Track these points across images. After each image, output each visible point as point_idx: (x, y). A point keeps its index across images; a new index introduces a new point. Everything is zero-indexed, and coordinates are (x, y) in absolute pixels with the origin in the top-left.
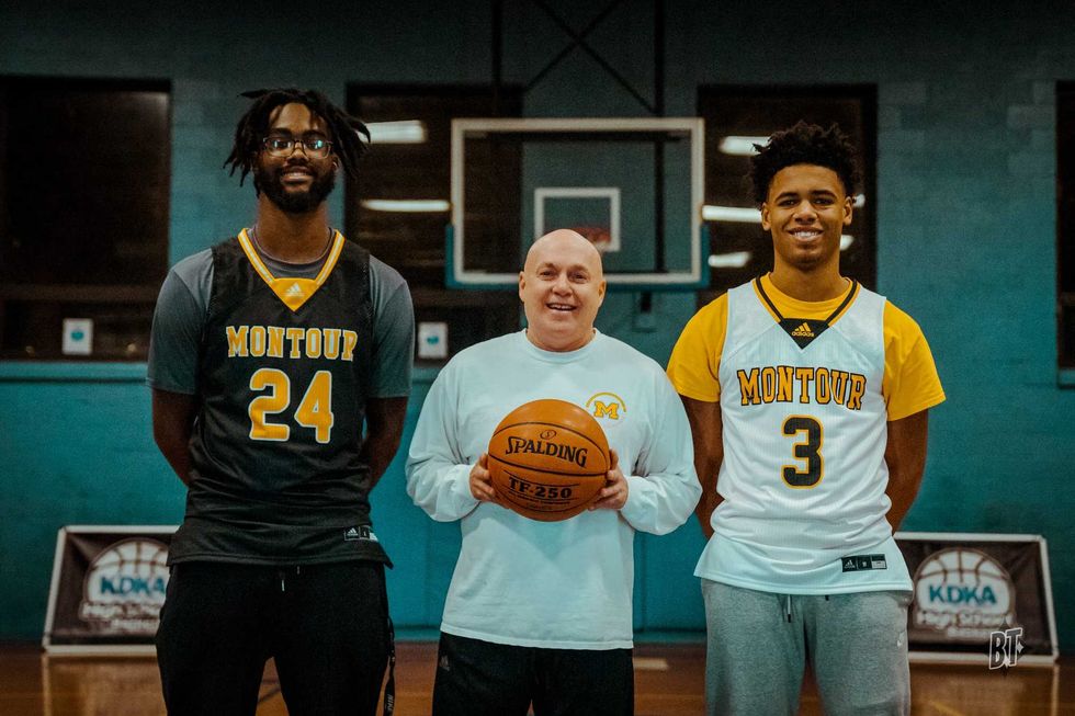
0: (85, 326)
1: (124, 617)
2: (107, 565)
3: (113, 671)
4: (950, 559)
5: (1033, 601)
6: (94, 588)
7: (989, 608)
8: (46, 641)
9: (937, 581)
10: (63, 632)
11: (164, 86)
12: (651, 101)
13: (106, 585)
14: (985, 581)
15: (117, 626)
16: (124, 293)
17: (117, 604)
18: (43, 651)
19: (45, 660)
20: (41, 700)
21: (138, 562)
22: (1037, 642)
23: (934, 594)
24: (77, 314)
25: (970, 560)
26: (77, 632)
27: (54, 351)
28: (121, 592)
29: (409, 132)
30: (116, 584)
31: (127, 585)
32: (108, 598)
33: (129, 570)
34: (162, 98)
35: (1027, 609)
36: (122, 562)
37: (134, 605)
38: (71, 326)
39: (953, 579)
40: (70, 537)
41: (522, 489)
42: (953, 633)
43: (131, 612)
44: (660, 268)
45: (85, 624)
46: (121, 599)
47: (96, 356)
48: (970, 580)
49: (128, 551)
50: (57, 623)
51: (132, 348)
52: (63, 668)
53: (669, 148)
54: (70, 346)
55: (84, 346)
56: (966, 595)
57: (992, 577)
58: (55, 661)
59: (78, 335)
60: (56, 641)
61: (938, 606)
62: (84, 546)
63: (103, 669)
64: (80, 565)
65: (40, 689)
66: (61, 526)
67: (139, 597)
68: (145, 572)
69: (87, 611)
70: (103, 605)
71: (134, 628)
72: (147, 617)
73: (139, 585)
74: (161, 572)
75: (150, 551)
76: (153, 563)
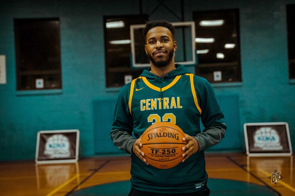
0: (41, 81)
1: (55, 153)
2: (50, 141)
3: (53, 167)
4: (263, 130)
5: (285, 139)
6: (47, 147)
7: (273, 142)
8: (36, 160)
9: (260, 135)
10: (41, 158)
11: (57, 19)
12: (180, 16)
13: (50, 146)
14: (272, 135)
15: (53, 156)
17: (53, 150)
18: (35, 163)
19: (36, 165)
21: (58, 140)
22: (287, 150)
23: (259, 139)
24: (39, 77)
25: (268, 129)
27: (34, 87)
28: (53, 147)
30: (52, 145)
31: (56, 146)
32: (51, 149)
33: (56, 142)
34: (57, 22)
35: (284, 141)
36: (54, 140)
38: (38, 81)
39: (264, 135)
40: (41, 134)
42: (265, 149)
43: (57, 152)
44: (185, 60)
45: (46, 156)
47: (45, 88)
48: (268, 135)
49: (55, 137)
50: (39, 155)
51: (53, 86)
52: (41, 167)
53: (186, 30)
54: (38, 86)
55: (41, 86)
56: (267, 139)
57: (274, 134)
58: (39, 165)
59: (40, 83)
60: (39, 160)
61: (260, 142)
62: (45, 137)
64: (43, 141)
66: (38, 131)
67: (59, 148)
68: (60, 142)
69: (46, 152)
70: (50, 151)
71: (58, 156)
72: (61, 153)
73: (58, 145)
74: (64, 142)
75: (61, 137)
76: (62, 140)
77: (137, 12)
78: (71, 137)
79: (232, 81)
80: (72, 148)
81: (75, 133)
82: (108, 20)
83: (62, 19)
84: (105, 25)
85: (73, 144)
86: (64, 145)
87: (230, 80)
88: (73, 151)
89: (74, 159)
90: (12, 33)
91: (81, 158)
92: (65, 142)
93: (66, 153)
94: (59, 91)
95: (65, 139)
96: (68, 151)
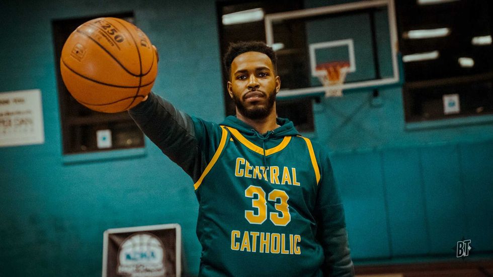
0: (107, 134)
1: (138, 271)
2: (128, 247)
6: (122, 258)
13: (128, 257)
17: (133, 266)
21: (141, 244)
24: (103, 128)
27: (94, 147)
28: (134, 259)
30: (132, 256)
31: (138, 256)
32: (130, 262)
33: (138, 249)
36: (134, 245)
38: (101, 134)
40: (110, 236)
43: (140, 269)
44: (378, 77)
46: (135, 263)
47: (115, 146)
49: (136, 239)
51: (129, 142)
54: (101, 144)
55: (108, 144)
59: (104, 138)
62: (117, 239)
64: (115, 248)
66: (106, 230)
67: (144, 261)
68: (145, 249)
69: (121, 270)
70: (127, 266)
71: (143, 275)
72: (148, 271)
73: (143, 255)
74: (153, 249)
75: (146, 238)
76: (149, 244)
78: (166, 238)
79: (484, 113)
80: (169, 259)
81: (173, 231)
82: (226, 8)
84: (220, 20)
85: (171, 253)
86: (153, 255)
87: (479, 110)
88: (170, 266)
93: (159, 270)
94: (139, 151)
95: (155, 242)
96: (161, 266)
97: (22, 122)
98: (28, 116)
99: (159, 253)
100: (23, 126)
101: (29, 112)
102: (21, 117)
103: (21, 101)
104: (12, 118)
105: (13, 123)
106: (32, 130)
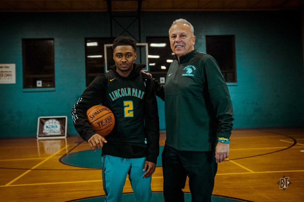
0: (40, 82)
1: (51, 132)
2: (47, 123)
3: (49, 142)
6: (45, 127)
8: (37, 137)
10: (40, 135)
11: (53, 39)
12: (138, 39)
13: (47, 127)
15: (49, 134)
16: (47, 76)
17: (49, 130)
18: (37, 138)
19: (37, 140)
20: (37, 147)
21: (52, 123)
24: (39, 79)
26: (43, 135)
27: (35, 86)
28: (50, 128)
29: (95, 44)
30: (49, 127)
31: (51, 127)
32: (48, 129)
33: (51, 124)
34: (52, 41)
36: (50, 123)
37: (52, 130)
38: (38, 82)
40: (40, 119)
41: (102, 124)
43: (52, 131)
45: (44, 134)
46: (50, 129)
47: (43, 87)
49: (50, 121)
50: (39, 134)
51: (49, 85)
52: (41, 141)
53: (142, 48)
54: (38, 85)
55: (40, 85)
58: (39, 140)
59: (39, 83)
60: (39, 137)
62: (43, 120)
63: (47, 141)
64: (42, 123)
65: (37, 145)
66: (39, 117)
67: (53, 129)
68: (54, 124)
69: (44, 131)
70: (47, 130)
71: (52, 134)
72: (54, 132)
73: (53, 127)
74: (56, 124)
75: (54, 121)
76: (55, 123)
77: (108, 35)
78: (62, 121)
80: (63, 128)
81: (65, 118)
82: (88, 41)
83: (56, 39)
84: (86, 44)
85: (64, 126)
86: (56, 126)
88: (63, 131)
89: (64, 136)
90: (21, 49)
91: (68, 136)
92: (58, 125)
93: (59, 132)
94: (53, 89)
95: (57, 122)
96: (59, 131)
97: (8, 75)
98: (10, 73)
99: (59, 126)
100: (8, 77)
101: (11, 72)
102: (7, 73)
103: (8, 67)
104: (4, 73)
105: (4, 75)
106: (11, 78)
